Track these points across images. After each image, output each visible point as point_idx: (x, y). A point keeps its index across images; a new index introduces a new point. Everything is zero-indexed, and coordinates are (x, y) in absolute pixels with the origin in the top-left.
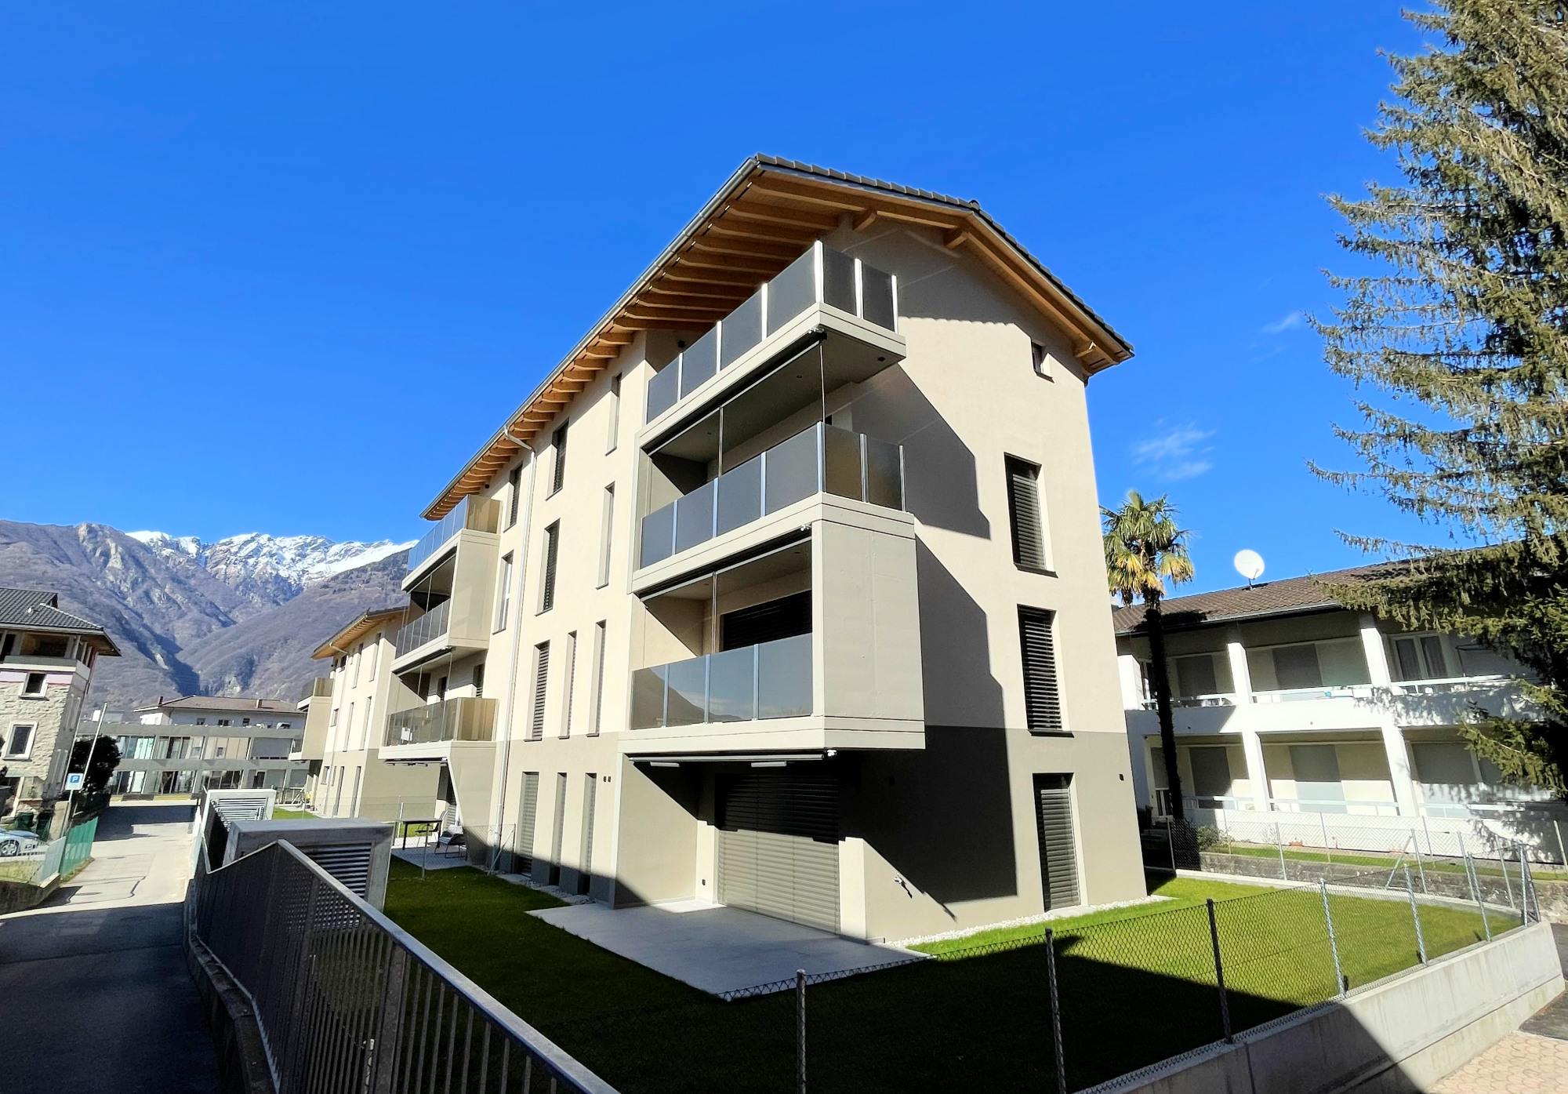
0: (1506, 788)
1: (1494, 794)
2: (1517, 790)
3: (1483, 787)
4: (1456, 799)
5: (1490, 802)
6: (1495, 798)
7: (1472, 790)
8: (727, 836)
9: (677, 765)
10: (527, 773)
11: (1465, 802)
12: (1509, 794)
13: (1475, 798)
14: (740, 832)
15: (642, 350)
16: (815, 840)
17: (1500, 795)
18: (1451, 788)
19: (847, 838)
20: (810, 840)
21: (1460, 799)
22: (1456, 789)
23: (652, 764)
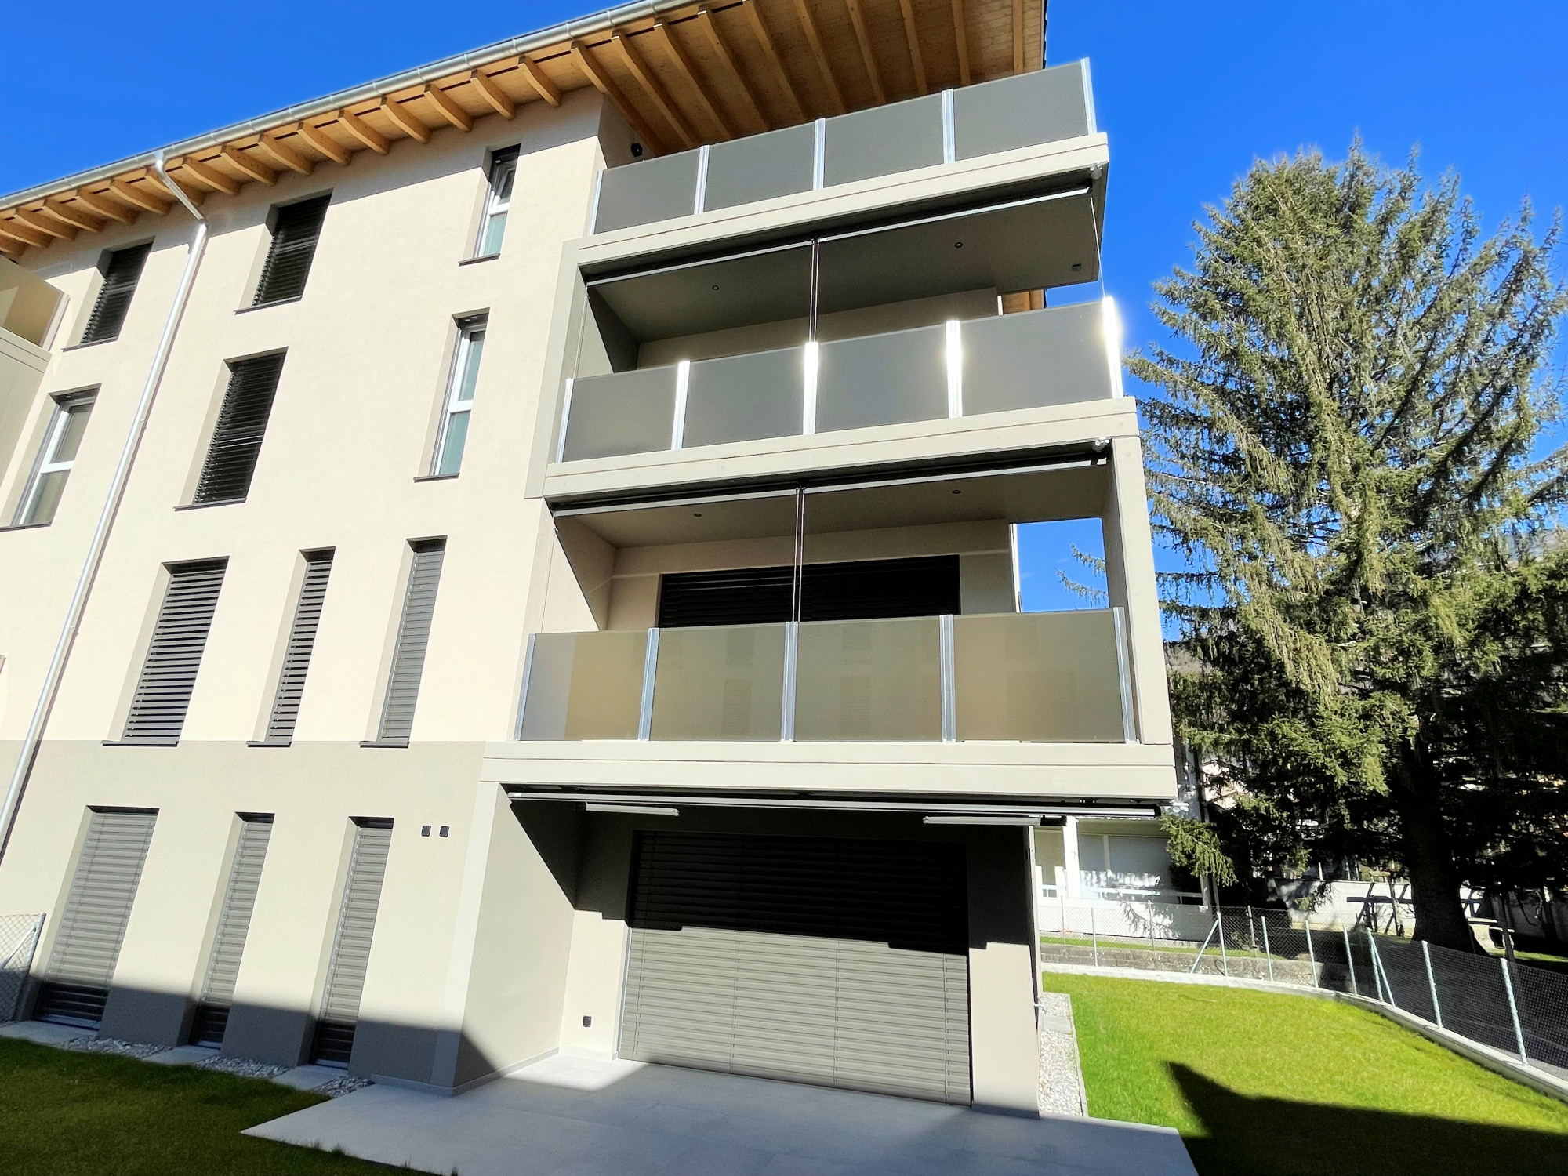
0: (1126, 874)
1: (1117, 880)
2: (1134, 877)
3: (1110, 874)
4: (1089, 883)
5: (1114, 886)
6: (1117, 883)
7: (1102, 875)
8: (647, 938)
9: (675, 812)
10: (96, 809)
11: (1096, 886)
12: (1127, 880)
13: (1103, 883)
14: (686, 931)
15: (595, 120)
16: (891, 946)
17: (1121, 881)
18: (1087, 874)
19: (989, 945)
20: (883, 947)
21: (1092, 884)
22: (1090, 875)
23: (589, 807)
